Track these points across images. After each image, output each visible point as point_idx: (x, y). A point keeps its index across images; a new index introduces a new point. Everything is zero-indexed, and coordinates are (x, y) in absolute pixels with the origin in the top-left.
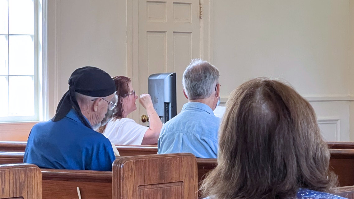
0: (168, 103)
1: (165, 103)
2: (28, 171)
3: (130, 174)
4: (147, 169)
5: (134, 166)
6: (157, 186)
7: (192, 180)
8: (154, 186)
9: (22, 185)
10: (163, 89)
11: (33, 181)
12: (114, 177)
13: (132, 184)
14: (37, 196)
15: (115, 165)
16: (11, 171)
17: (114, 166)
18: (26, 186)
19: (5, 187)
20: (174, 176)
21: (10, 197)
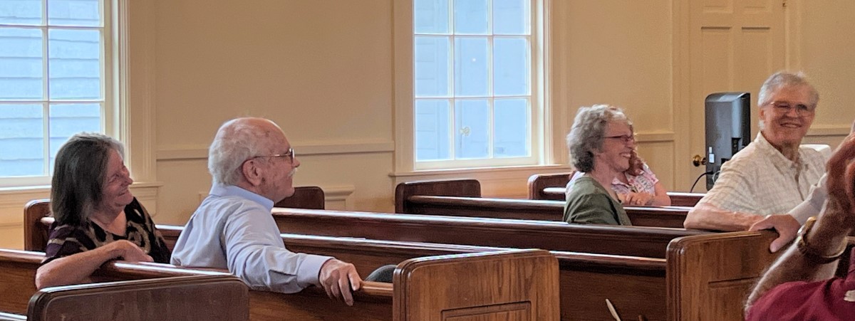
0: (738, 139)
1: (733, 139)
2: (537, 261)
3: (696, 263)
5: (701, 251)
6: (739, 282)
9: (528, 283)
10: (730, 117)
11: (546, 277)
12: (671, 269)
13: (698, 281)
14: (553, 301)
15: (672, 249)
16: (513, 264)
17: (669, 251)
18: (534, 285)
19: (504, 288)
21: (511, 302)
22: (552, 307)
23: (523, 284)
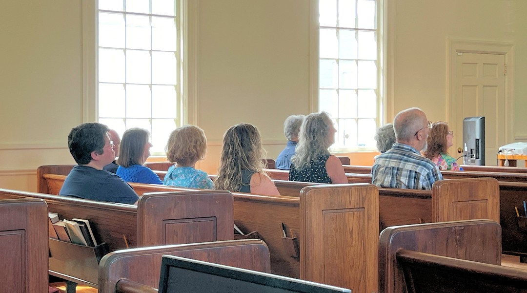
0: (478, 139)
1: (476, 139)
2: (368, 189)
3: (446, 193)
4: (459, 190)
5: (449, 187)
6: (467, 202)
7: (495, 199)
8: (465, 203)
9: (364, 199)
10: (475, 128)
11: (372, 196)
12: (434, 195)
13: (447, 201)
14: (375, 208)
16: (356, 190)
18: (367, 200)
20: (481, 195)
21: (355, 207)
22: (375, 210)
23: (361, 199)
